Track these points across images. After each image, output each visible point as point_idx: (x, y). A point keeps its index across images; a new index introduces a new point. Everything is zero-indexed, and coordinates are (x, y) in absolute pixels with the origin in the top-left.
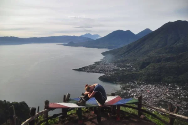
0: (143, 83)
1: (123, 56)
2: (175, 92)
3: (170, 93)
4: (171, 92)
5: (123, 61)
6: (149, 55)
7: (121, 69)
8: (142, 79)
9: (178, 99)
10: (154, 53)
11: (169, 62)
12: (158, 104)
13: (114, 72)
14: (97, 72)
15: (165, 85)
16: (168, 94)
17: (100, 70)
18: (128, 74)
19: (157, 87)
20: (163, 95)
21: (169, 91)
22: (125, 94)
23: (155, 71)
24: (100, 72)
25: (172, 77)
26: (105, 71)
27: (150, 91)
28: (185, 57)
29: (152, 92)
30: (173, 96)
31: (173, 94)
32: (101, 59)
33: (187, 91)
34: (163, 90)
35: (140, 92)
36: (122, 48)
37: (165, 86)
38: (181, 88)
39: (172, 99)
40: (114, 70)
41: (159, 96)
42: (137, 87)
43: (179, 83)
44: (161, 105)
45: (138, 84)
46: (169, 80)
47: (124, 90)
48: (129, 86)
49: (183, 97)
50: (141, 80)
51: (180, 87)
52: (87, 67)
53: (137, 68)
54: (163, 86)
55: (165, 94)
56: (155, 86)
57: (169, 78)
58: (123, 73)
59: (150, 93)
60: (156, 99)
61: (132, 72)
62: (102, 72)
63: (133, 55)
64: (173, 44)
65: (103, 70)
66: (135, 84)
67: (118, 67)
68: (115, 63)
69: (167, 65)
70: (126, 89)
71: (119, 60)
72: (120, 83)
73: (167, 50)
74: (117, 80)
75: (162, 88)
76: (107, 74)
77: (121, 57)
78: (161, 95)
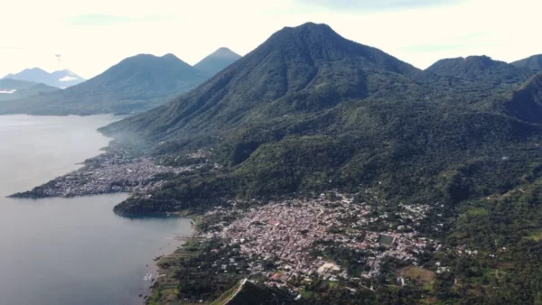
0: (254, 203)
1: (172, 132)
2: (343, 211)
3: (331, 216)
4: (332, 212)
5: (176, 148)
6: (247, 121)
7: (177, 171)
8: (247, 191)
9: (354, 228)
10: (259, 116)
11: (305, 134)
12: (311, 254)
13: (159, 184)
14: (101, 193)
15: (310, 196)
16: (328, 220)
17: (113, 184)
18: (204, 184)
19: (294, 206)
20: (315, 226)
21: (327, 213)
22: (212, 242)
23: (276, 163)
24: (110, 191)
26: (128, 184)
27: (281, 223)
28: (340, 118)
29: (285, 222)
30: (339, 224)
31: (339, 219)
32: (102, 149)
33: (368, 204)
34: (311, 211)
35: (253, 229)
36: (163, 109)
37: (313, 201)
38: (352, 199)
39: (342, 232)
40: (158, 177)
41: (306, 231)
42: (241, 217)
43: (340, 185)
44: (320, 253)
45: (239, 206)
46: (318, 181)
47: (206, 232)
48: (217, 218)
49: (364, 221)
50: (244, 193)
51: (349, 197)
52: (64, 179)
53: (224, 163)
54: (308, 201)
55: (321, 223)
56: (289, 205)
57: (316, 179)
58: (185, 181)
59: (282, 226)
60: (303, 241)
61: (214, 174)
62: (119, 187)
63: (200, 127)
64: (303, 86)
65: (122, 181)
66: (231, 209)
67: (166, 165)
68: (154, 155)
69: (304, 145)
70: (211, 229)
71: (163, 145)
72: (188, 214)
73: (294, 104)
74: (176, 205)
75: (307, 206)
76: (137, 194)
77: (166, 135)
78: (310, 227)
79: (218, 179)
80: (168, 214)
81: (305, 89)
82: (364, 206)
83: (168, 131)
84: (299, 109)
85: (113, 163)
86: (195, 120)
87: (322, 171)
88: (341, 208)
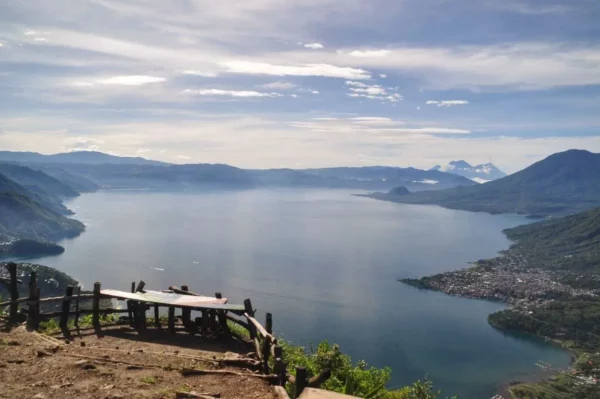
1: (587, 246)
7: (574, 293)
14: (483, 298)
17: (497, 291)
24: (491, 298)
26: (513, 294)
32: (500, 252)
36: (582, 217)
40: (549, 294)
52: (451, 275)
58: (581, 307)
62: (501, 296)
65: (508, 289)
67: (564, 283)
68: (553, 269)
70: (594, 373)
71: (569, 260)
72: (571, 347)
74: (559, 332)
76: (519, 308)
77: (578, 248)
80: (547, 340)
83: (581, 244)
85: (506, 269)
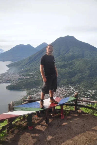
1: (26, 67)
2: (70, 91)
3: (66, 92)
4: (67, 91)
5: (26, 71)
7: (25, 78)
11: (63, 68)
13: (19, 81)
14: (4, 83)
15: (62, 86)
17: (7, 81)
18: (31, 81)
20: (61, 95)
21: (65, 91)
24: (6, 83)
25: (66, 80)
28: (74, 64)
30: (68, 95)
31: (68, 93)
32: (7, 71)
33: (78, 89)
36: (24, 60)
37: (62, 88)
38: (74, 88)
40: (19, 79)
42: (40, 91)
43: (71, 84)
46: (64, 82)
47: (29, 95)
48: (33, 91)
51: (73, 87)
53: (38, 76)
54: (60, 88)
55: (63, 94)
57: (64, 81)
58: (26, 81)
61: (35, 79)
62: (8, 82)
63: (34, 65)
64: (65, 54)
65: (10, 80)
66: (38, 89)
67: (22, 76)
68: (19, 73)
69: (62, 71)
70: (31, 94)
71: (23, 70)
72: (26, 90)
73: (61, 59)
74: (23, 87)
75: (60, 89)
76: (13, 84)
77: (24, 67)
78: (59, 95)
79: (35, 80)
80: (20, 89)
81: (65, 55)
82: (77, 90)
83: (25, 66)
84: (62, 61)
86: (33, 63)
87: (66, 79)
88: (70, 90)
